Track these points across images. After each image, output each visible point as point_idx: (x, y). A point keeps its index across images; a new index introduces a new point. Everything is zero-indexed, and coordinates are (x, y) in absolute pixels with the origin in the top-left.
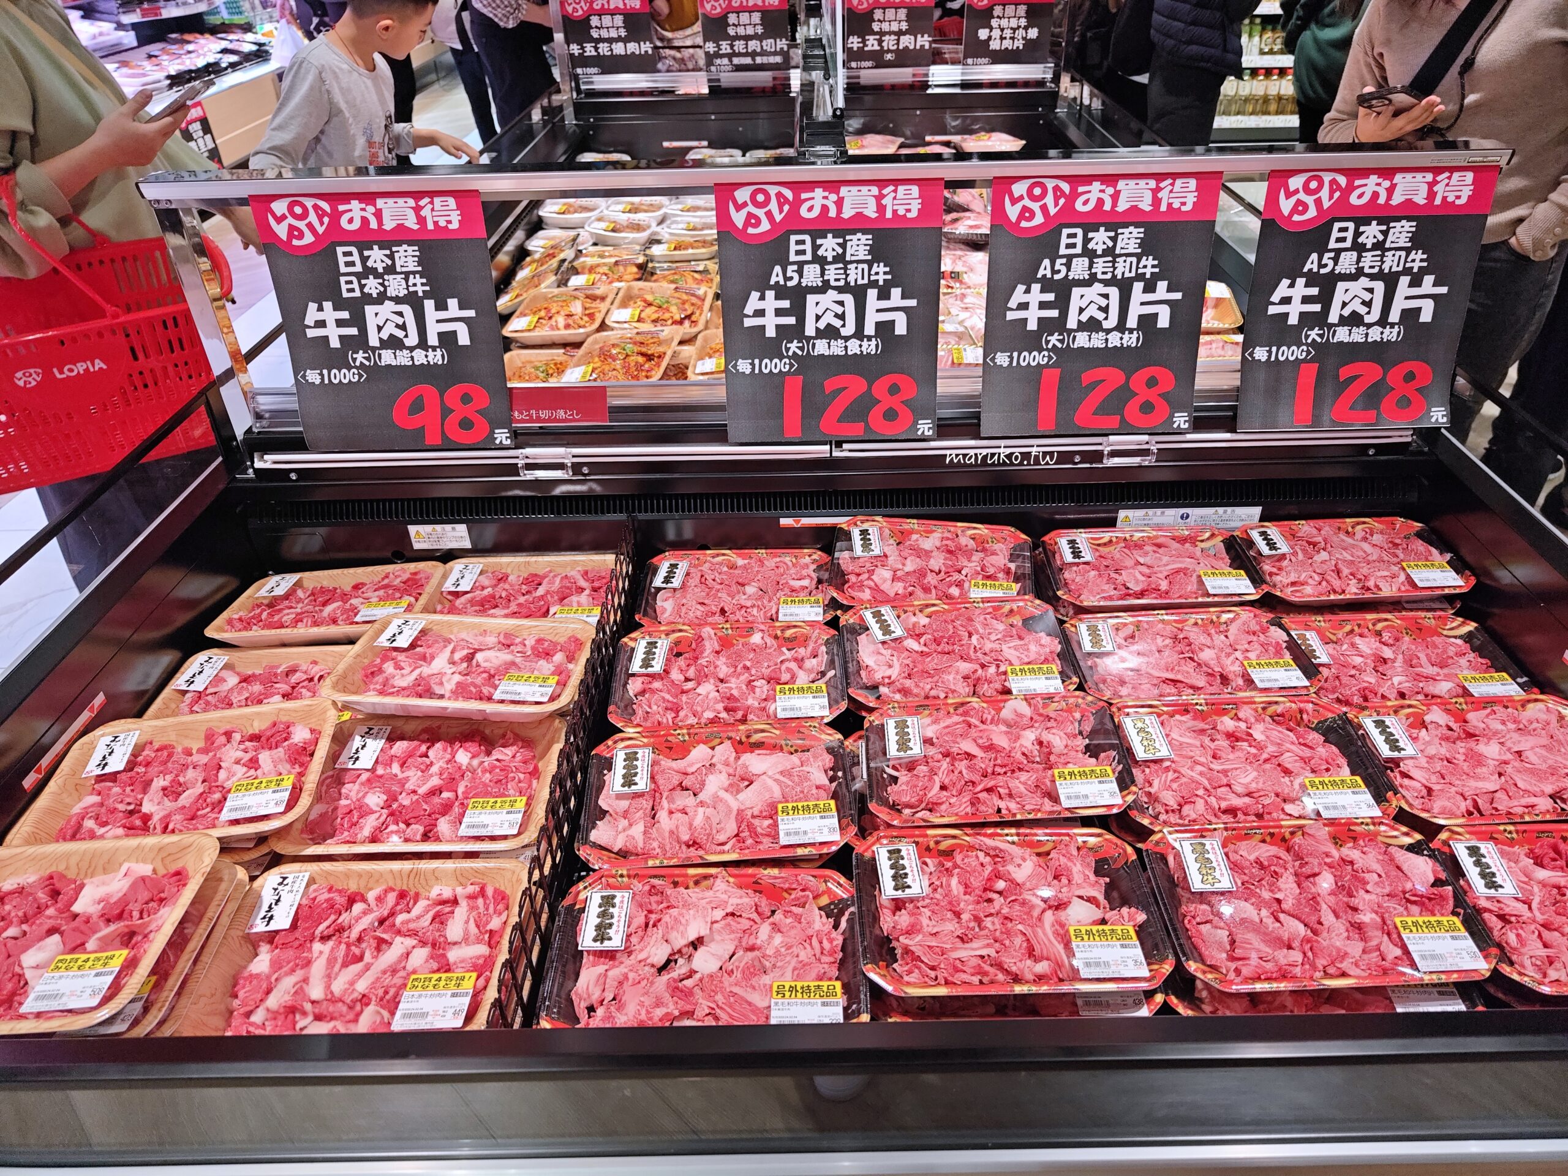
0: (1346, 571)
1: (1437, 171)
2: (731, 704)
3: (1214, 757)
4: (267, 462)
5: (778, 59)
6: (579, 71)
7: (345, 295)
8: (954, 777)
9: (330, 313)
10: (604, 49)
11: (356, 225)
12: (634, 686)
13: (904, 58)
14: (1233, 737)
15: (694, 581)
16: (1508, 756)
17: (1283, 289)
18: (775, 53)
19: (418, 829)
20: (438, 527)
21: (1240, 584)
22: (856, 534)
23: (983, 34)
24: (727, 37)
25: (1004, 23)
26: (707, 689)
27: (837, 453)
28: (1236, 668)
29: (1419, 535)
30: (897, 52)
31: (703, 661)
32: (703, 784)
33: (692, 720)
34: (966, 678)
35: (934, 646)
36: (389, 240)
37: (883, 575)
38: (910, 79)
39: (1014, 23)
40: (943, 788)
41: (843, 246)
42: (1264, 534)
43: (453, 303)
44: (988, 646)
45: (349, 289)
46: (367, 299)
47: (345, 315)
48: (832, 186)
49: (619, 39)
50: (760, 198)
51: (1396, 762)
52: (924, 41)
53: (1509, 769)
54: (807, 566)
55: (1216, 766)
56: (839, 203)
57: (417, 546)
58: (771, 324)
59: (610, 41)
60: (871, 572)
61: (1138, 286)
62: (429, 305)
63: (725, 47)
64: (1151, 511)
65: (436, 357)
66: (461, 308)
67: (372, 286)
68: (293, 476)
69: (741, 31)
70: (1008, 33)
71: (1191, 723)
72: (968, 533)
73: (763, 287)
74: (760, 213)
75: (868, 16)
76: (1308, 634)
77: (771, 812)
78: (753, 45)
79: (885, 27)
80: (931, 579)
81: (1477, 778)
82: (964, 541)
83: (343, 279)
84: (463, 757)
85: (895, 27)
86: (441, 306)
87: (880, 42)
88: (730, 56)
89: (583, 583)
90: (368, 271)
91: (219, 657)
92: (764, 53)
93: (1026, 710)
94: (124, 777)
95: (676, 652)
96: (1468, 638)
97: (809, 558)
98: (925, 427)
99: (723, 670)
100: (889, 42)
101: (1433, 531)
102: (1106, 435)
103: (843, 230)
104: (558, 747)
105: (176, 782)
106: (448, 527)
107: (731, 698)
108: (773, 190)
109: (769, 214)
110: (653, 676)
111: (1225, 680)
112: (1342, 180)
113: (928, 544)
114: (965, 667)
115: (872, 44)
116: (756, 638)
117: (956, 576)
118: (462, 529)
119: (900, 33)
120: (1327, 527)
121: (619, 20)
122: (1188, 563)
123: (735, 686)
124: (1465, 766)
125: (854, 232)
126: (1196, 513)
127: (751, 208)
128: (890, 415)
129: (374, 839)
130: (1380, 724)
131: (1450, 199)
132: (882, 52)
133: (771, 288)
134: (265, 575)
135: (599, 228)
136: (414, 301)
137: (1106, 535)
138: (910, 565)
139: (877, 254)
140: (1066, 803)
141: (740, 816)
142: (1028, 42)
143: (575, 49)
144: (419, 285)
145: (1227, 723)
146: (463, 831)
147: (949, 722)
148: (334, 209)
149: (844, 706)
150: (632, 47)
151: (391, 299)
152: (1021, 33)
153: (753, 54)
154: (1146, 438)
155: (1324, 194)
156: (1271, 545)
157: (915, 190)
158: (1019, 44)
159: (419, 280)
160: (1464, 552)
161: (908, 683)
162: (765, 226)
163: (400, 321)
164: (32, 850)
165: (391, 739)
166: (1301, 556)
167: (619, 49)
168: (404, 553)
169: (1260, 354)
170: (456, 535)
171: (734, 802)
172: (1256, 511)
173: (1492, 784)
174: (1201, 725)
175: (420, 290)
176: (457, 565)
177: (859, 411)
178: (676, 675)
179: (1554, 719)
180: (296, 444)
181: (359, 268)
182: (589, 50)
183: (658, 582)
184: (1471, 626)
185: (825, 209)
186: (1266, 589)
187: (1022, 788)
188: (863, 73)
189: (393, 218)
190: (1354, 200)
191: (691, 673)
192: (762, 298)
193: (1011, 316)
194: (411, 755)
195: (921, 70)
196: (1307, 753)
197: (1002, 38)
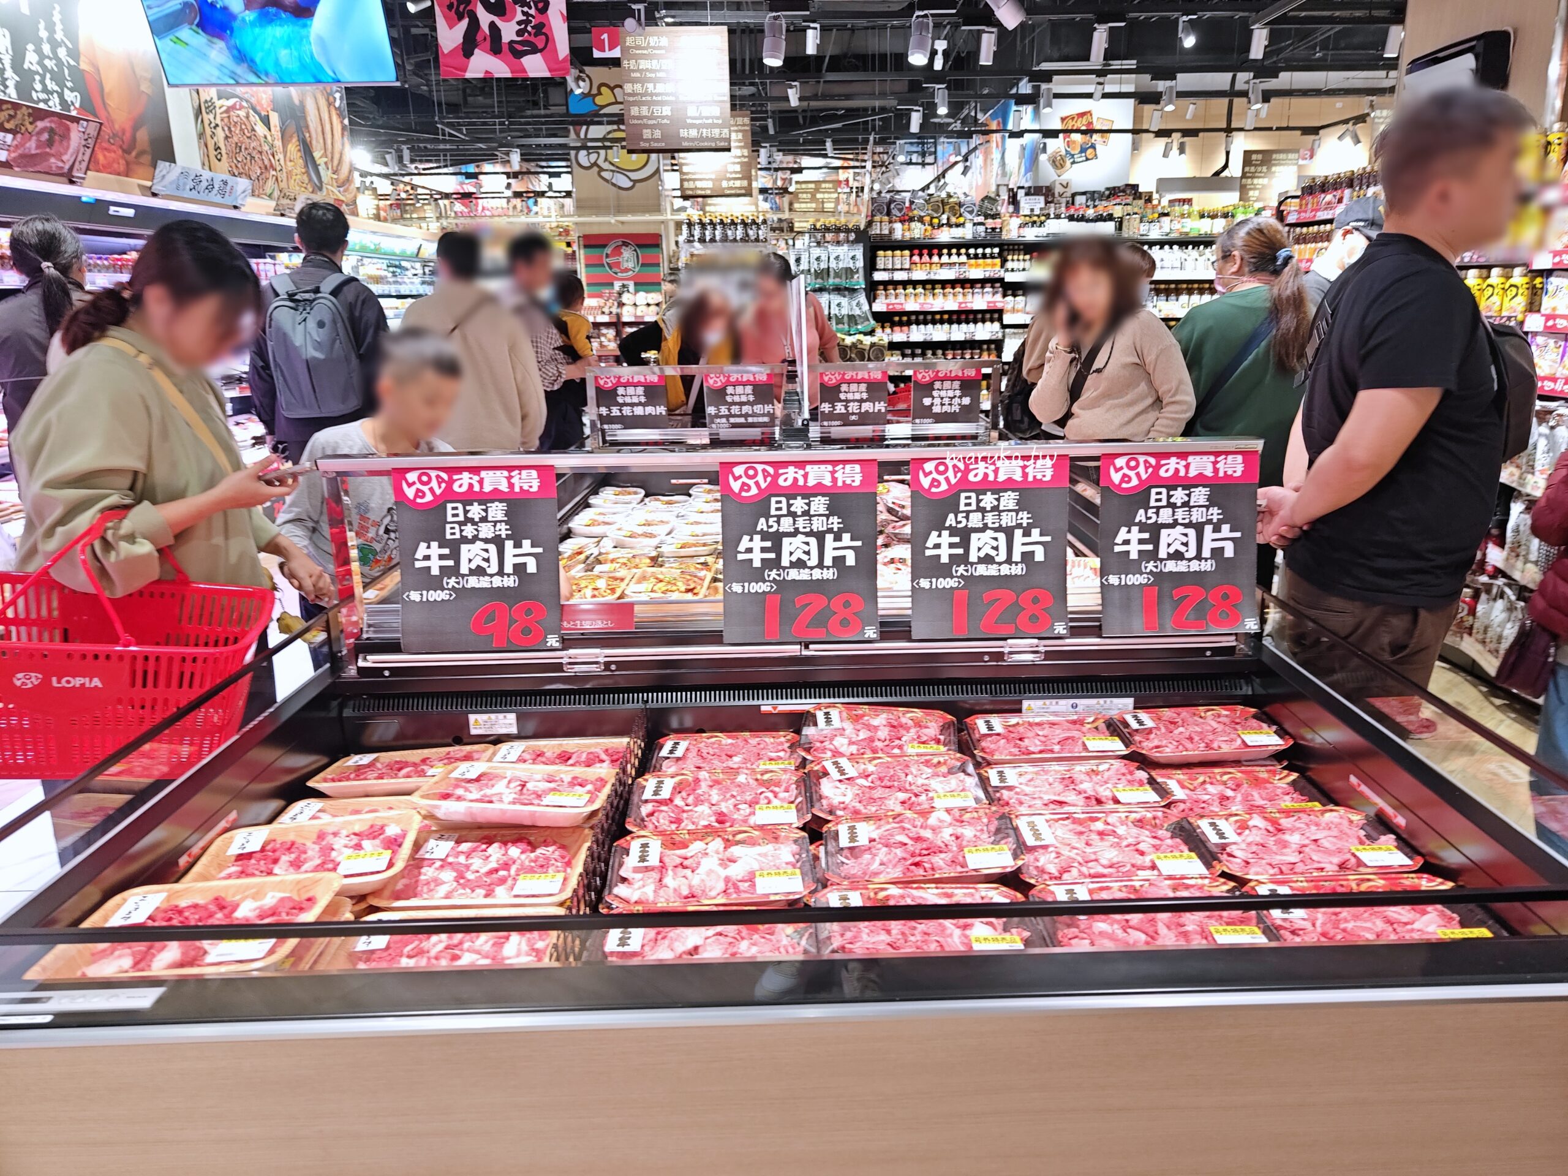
0: (1196, 738)
1: (1217, 454)
2: (721, 818)
3: (1087, 844)
4: (371, 661)
5: (766, 419)
6: (606, 426)
7: (448, 537)
8: (891, 857)
9: (435, 550)
10: (627, 411)
11: (464, 488)
12: (645, 810)
13: (865, 419)
14: (1101, 834)
15: (692, 754)
16: (1307, 842)
17: (1122, 535)
18: (763, 415)
19: (482, 892)
20: (493, 716)
21: (1116, 745)
22: (820, 716)
23: (927, 401)
24: (726, 403)
25: (943, 393)
26: (704, 809)
27: (805, 653)
28: (1108, 793)
29: (1255, 717)
30: (860, 414)
31: (699, 791)
32: (699, 864)
33: (691, 827)
34: (903, 803)
35: (878, 783)
36: (485, 499)
37: (840, 743)
38: (870, 434)
39: (951, 394)
40: (882, 864)
41: (808, 504)
42: (1136, 717)
43: (527, 543)
44: (920, 781)
45: (451, 532)
46: (465, 540)
47: (446, 551)
48: (801, 464)
49: (640, 404)
50: (751, 472)
51: (1223, 847)
52: (881, 406)
53: (1307, 850)
54: (782, 743)
55: (1088, 850)
56: (806, 476)
57: (473, 732)
58: (757, 559)
59: (632, 405)
60: (832, 740)
61: (1018, 533)
62: (509, 544)
63: (724, 410)
64: (1048, 702)
65: (510, 582)
66: (533, 546)
67: (469, 531)
68: (387, 673)
69: (737, 399)
70: (946, 401)
71: (1072, 826)
72: (908, 716)
73: (752, 533)
74: (751, 482)
75: (837, 388)
76: (1169, 782)
77: (751, 878)
78: (746, 409)
79: (850, 396)
80: (880, 744)
81: (1283, 854)
82: (904, 720)
83: (448, 526)
84: (514, 851)
85: (857, 396)
86: (518, 545)
87: (846, 407)
88: (727, 417)
89: (603, 756)
90: (468, 520)
91: (315, 804)
92: (754, 415)
93: (947, 818)
94: (258, 855)
95: (677, 789)
96: (1293, 784)
97: (784, 738)
98: (871, 633)
99: (715, 798)
100: (853, 407)
101: (1265, 713)
102: (1005, 639)
103: (808, 494)
104: (588, 844)
105: (298, 858)
106: (501, 716)
107: (721, 814)
108: (760, 467)
109: (757, 483)
110: (661, 802)
111: (1099, 802)
112: (1152, 461)
113: (876, 722)
114: (902, 796)
115: (840, 408)
116: (741, 778)
117: (897, 742)
118: (512, 717)
119: (861, 401)
120: (1185, 712)
121: (640, 390)
122: (1076, 734)
123: (724, 807)
124: (1274, 848)
125: (815, 495)
126: (1083, 703)
127: (744, 479)
128: (845, 623)
129: (447, 897)
130: (1213, 825)
131: (1230, 472)
132: (848, 414)
133: (758, 533)
134: (348, 755)
135: (619, 536)
136: (498, 542)
137: (1013, 720)
138: (863, 735)
139: (832, 511)
140: (971, 866)
141: (727, 880)
142: (963, 407)
143: (604, 411)
144: (503, 530)
145: (1099, 826)
146: (516, 891)
147: (888, 827)
148: (450, 478)
149: (809, 817)
150: (650, 410)
151: (482, 540)
152: (956, 401)
153: (746, 416)
154: (1036, 641)
155: (1141, 469)
156: (1140, 723)
157: (857, 468)
158: (956, 408)
159: (503, 526)
160: (1287, 726)
161: (859, 806)
162: (754, 491)
163: (486, 555)
164: (201, 885)
165: (458, 842)
166: (1163, 730)
167: (639, 411)
168: (461, 736)
169: (1113, 580)
170: (506, 722)
171: (723, 873)
172: (1129, 702)
173: (1293, 858)
174: (1080, 828)
175: (504, 534)
176: (504, 747)
177: (821, 620)
178: (678, 801)
179: (1345, 823)
180: (394, 647)
181: (461, 518)
182: (615, 411)
183: (664, 752)
184: (1294, 776)
185: (796, 480)
186: (1133, 748)
187: (941, 863)
188: (833, 429)
189: (492, 483)
190: (1162, 473)
191: (690, 800)
192: (751, 540)
193: (928, 553)
194: (474, 850)
195: (880, 427)
196: (1157, 842)
197: (942, 405)
